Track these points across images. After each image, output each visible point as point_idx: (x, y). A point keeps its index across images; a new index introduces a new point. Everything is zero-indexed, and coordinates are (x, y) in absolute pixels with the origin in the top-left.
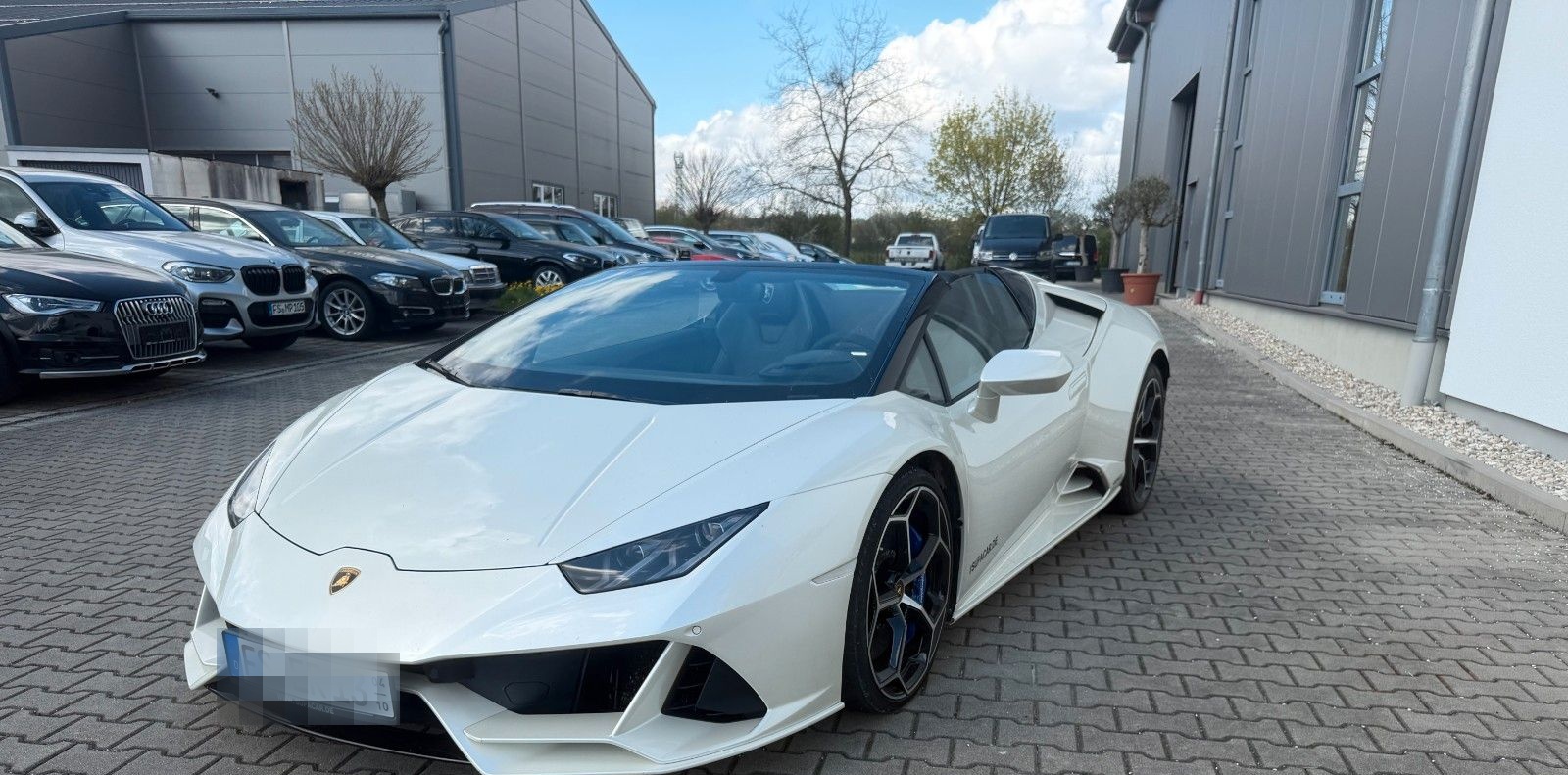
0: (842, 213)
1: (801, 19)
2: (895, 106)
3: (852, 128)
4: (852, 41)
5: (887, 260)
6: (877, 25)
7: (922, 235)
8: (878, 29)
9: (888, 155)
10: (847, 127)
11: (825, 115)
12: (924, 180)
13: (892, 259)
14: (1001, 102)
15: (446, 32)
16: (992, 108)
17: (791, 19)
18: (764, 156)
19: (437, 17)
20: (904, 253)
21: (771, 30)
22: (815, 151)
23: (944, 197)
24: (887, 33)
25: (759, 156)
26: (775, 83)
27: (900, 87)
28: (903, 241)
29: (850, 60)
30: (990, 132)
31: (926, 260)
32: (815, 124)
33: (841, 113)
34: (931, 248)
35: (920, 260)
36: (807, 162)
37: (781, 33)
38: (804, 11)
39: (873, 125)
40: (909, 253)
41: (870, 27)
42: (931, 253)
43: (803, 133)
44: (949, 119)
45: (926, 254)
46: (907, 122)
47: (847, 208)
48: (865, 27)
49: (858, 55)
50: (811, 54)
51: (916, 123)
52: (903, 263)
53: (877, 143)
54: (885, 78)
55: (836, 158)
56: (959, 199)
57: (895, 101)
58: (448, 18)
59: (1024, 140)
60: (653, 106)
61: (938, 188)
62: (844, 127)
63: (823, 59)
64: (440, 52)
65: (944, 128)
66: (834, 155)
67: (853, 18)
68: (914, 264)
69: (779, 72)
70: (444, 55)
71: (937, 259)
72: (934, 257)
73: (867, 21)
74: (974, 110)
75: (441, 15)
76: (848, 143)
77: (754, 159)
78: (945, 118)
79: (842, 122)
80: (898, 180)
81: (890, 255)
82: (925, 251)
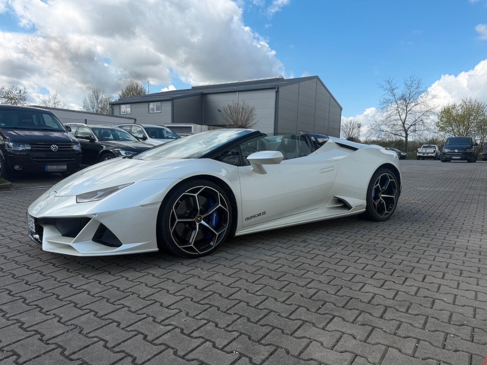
0: (404, 139)
1: (392, 81)
2: (424, 105)
3: (408, 113)
4: (409, 87)
5: (418, 153)
6: (418, 81)
7: (431, 145)
8: (419, 83)
9: (421, 121)
10: (407, 113)
11: (399, 109)
12: (435, 128)
13: (419, 153)
14: (465, 102)
15: (277, 92)
16: (461, 104)
17: (388, 82)
18: (378, 122)
19: (275, 88)
20: (424, 151)
21: (381, 85)
22: (396, 120)
23: (442, 133)
24: (422, 84)
25: (376, 122)
26: (382, 101)
27: (427, 99)
28: (424, 147)
29: (408, 92)
30: (460, 112)
31: (432, 153)
32: (395, 112)
33: (405, 108)
34: (434, 149)
35: (430, 153)
36: (392, 123)
37: (385, 86)
38: (393, 79)
39: (416, 111)
40: (426, 151)
41: (416, 82)
42: (434, 151)
43: (391, 115)
44: (444, 109)
45: (433, 151)
46: (430, 110)
47: (406, 137)
48: (414, 82)
49: (411, 91)
50: (395, 91)
51: (433, 110)
52: (424, 154)
53: (418, 117)
54: (421, 97)
55: (402, 122)
56: (448, 134)
57: (424, 104)
58: (278, 88)
59: (474, 114)
60: (341, 109)
61: (439, 131)
62: (406, 112)
63: (399, 93)
64: (275, 97)
65: (442, 112)
66: (402, 121)
67: (410, 80)
68: (428, 154)
69: (384, 98)
70: (276, 98)
71: (437, 153)
72: (436, 152)
73: (415, 80)
74: (454, 106)
75: (276, 87)
76: (407, 117)
77: (374, 123)
78: (443, 108)
79: (405, 111)
80: (425, 128)
81: (419, 152)
82: (432, 150)
